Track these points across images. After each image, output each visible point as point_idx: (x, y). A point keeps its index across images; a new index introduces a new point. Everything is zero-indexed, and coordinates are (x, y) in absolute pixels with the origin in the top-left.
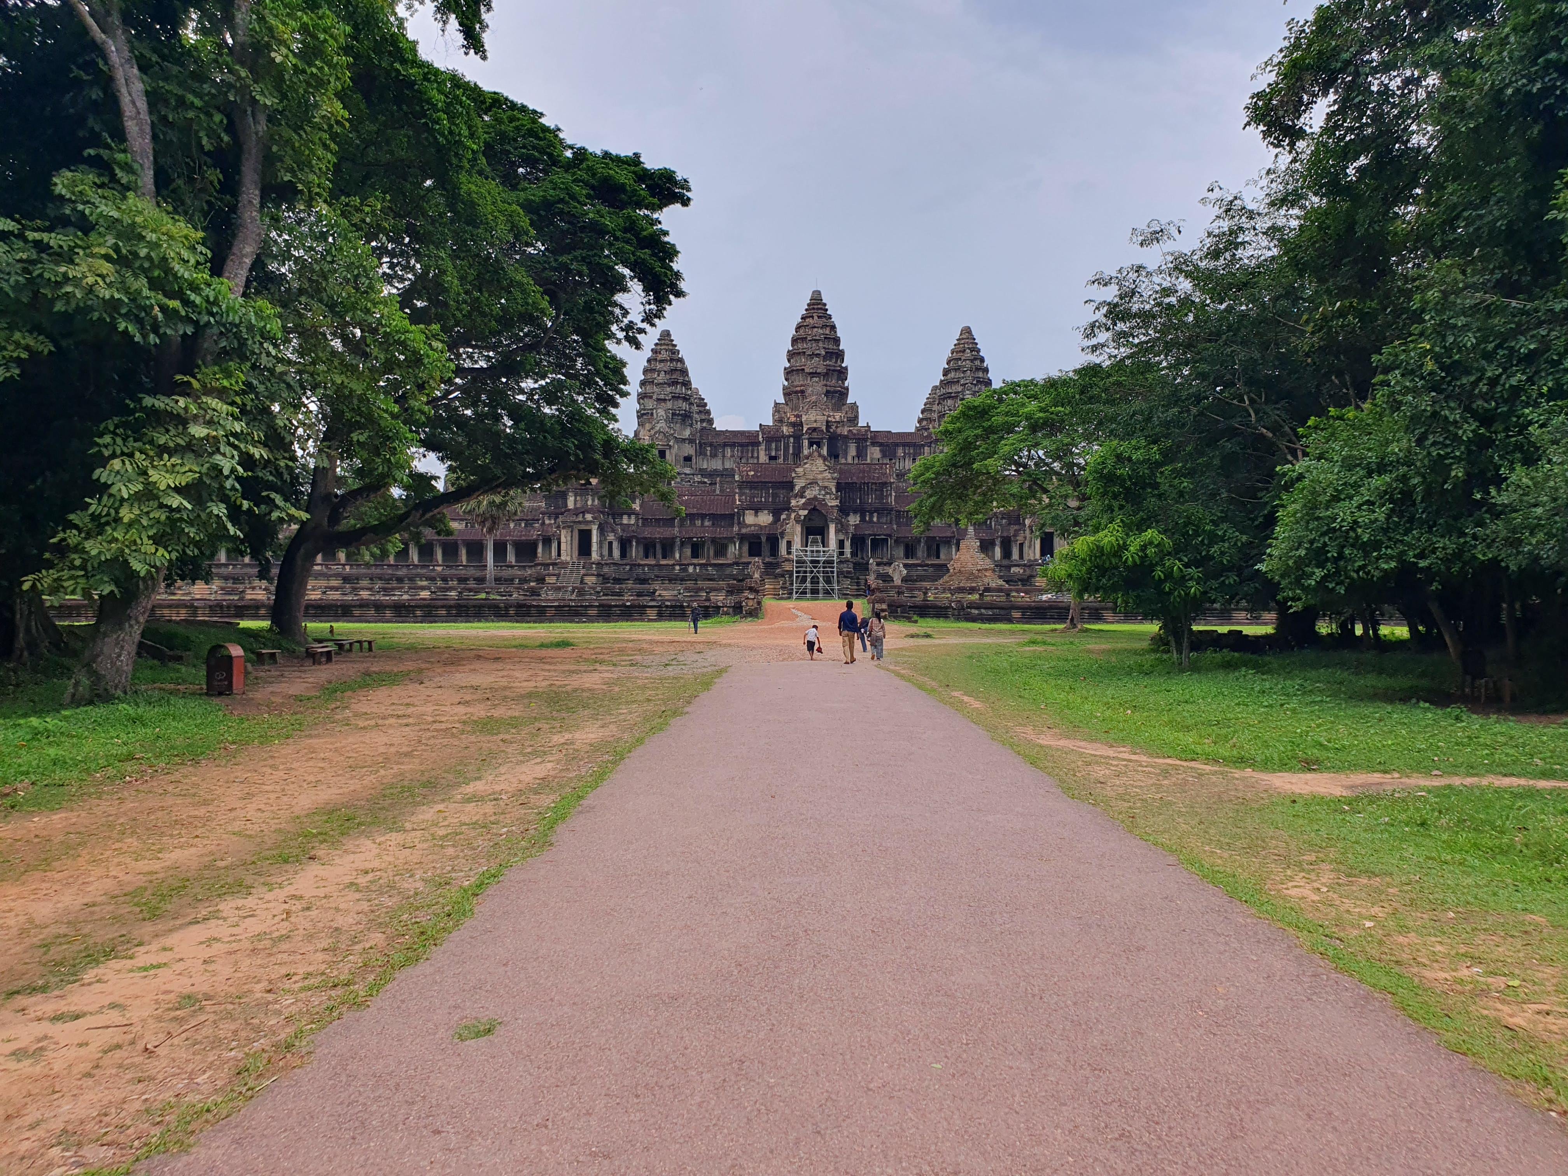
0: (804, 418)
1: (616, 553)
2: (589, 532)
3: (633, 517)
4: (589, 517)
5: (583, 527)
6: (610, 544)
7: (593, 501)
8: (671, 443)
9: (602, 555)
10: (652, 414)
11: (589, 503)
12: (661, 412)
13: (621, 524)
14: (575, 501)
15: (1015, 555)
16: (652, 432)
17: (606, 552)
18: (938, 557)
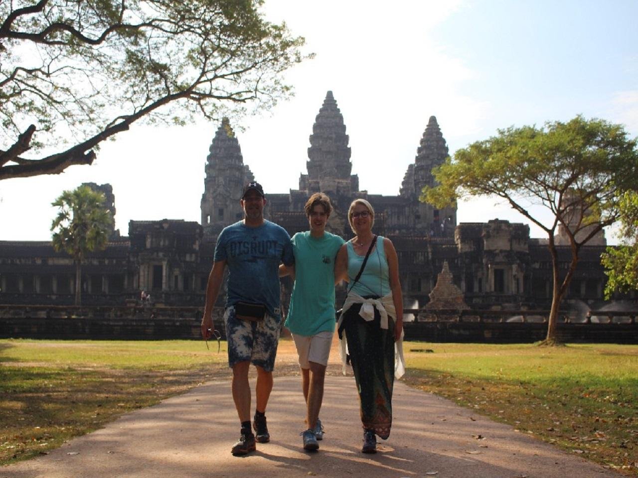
0: (321, 184)
1: (181, 285)
2: (161, 267)
3: (194, 255)
4: (161, 254)
5: (156, 263)
6: (176, 277)
7: (164, 241)
8: (228, 203)
9: (170, 287)
10: (215, 181)
11: (162, 243)
12: (221, 179)
13: (185, 262)
14: (152, 242)
15: (476, 289)
16: (215, 195)
17: (173, 285)
18: (420, 290)
